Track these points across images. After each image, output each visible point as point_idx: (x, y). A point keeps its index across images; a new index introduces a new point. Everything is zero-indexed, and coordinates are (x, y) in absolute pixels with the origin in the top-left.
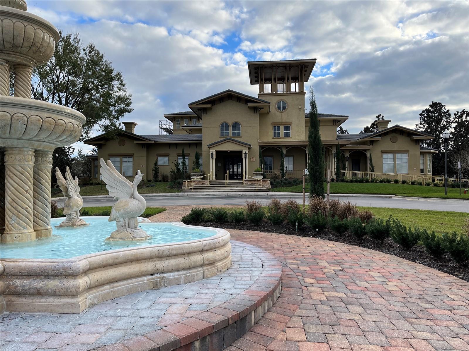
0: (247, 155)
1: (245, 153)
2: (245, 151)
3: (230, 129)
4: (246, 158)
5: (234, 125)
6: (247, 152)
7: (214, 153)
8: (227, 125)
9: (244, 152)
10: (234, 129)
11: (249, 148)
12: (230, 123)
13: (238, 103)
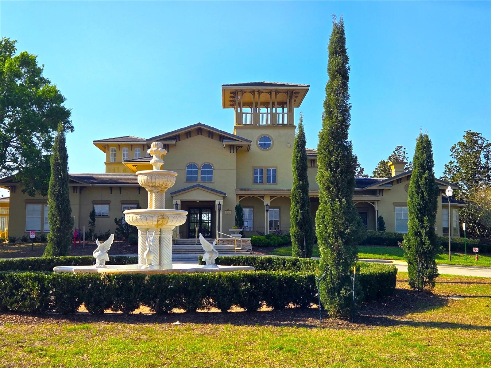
0: (222, 206)
1: (219, 204)
2: (219, 201)
3: (199, 172)
4: (219, 210)
5: (204, 167)
6: (222, 203)
7: (179, 203)
8: (195, 166)
9: (217, 203)
10: (204, 173)
11: (224, 198)
12: (200, 163)
13: (210, 139)
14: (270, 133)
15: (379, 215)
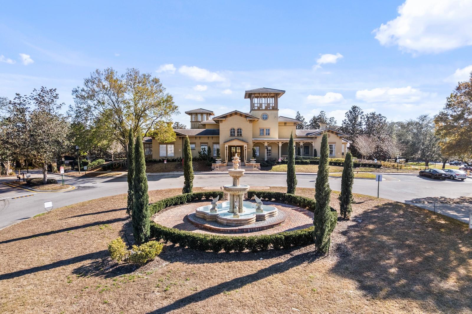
3: (236, 132)
5: (238, 130)
6: (246, 147)
7: (227, 147)
8: (234, 129)
11: (247, 144)
12: (236, 128)
13: (241, 117)
14: (266, 112)
15: (315, 148)
